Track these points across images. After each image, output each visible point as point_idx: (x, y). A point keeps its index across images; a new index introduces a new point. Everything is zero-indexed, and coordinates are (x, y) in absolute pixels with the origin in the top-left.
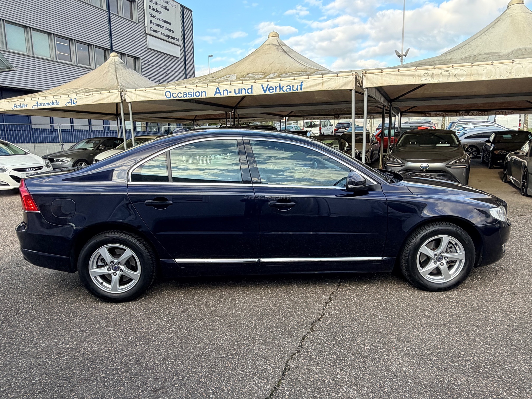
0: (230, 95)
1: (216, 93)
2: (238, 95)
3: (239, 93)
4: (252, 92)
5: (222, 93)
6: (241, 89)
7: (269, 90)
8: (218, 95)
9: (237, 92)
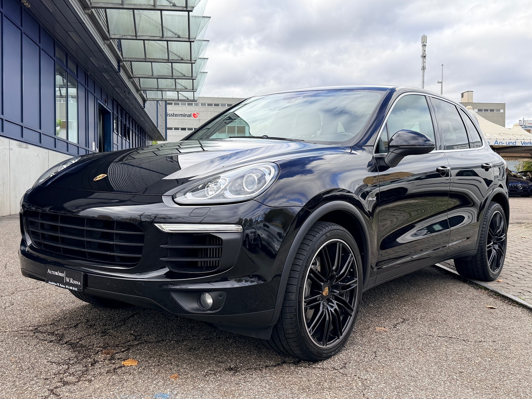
0: (503, 145)
1: (495, 143)
2: (508, 145)
3: (508, 144)
4: (516, 144)
5: (499, 143)
6: (510, 143)
7: (525, 144)
8: (496, 144)
9: (507, 144)
